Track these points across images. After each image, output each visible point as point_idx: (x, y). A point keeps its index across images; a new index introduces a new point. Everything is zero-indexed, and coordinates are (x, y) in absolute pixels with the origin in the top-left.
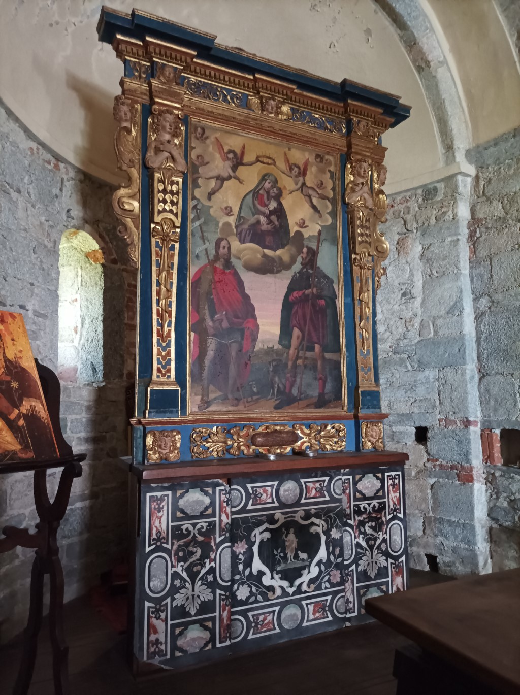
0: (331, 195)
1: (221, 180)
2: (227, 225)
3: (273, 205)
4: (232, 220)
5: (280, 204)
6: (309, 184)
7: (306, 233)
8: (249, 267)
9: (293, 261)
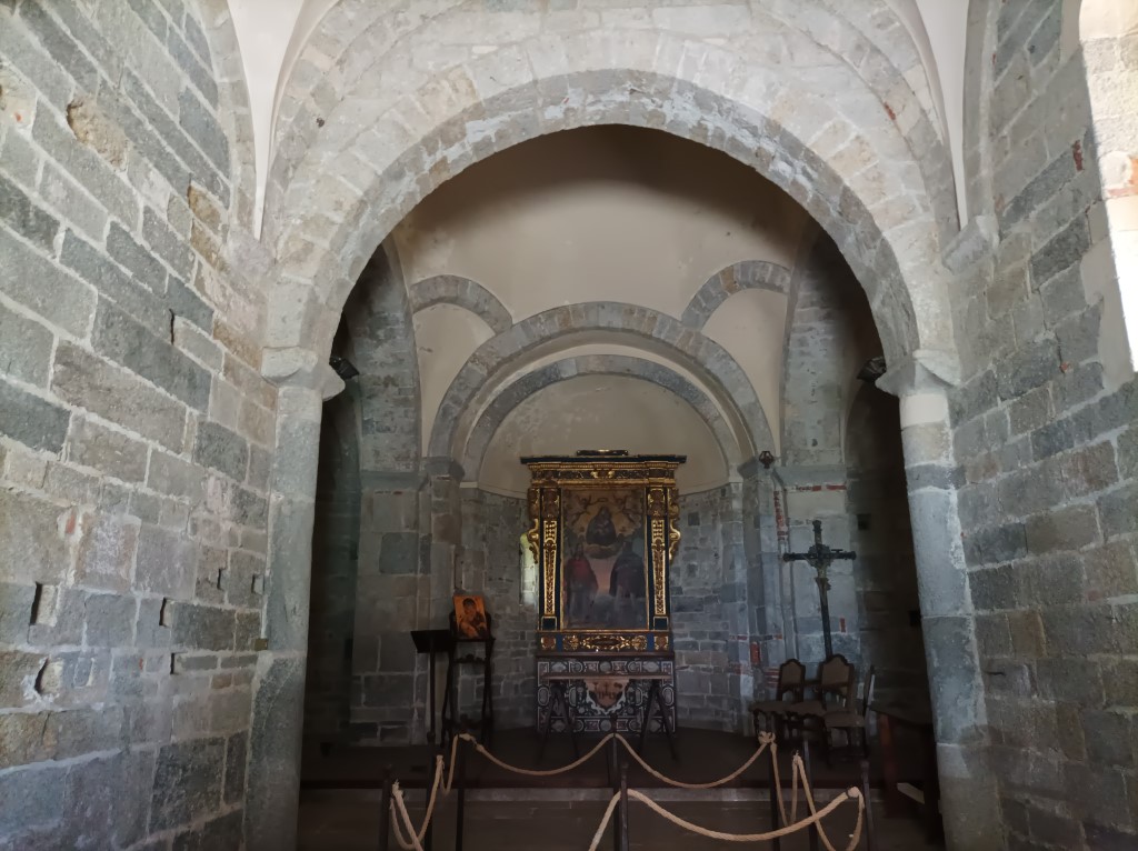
0: (641, 511)
1: (579, 514)
2: (582, 536)
3: (606, 522)
4: (584, 534)
5: (610, 522)
6: (627, 507)
7: (626, 534)
8: (593, 556)
9: (618, 551)
